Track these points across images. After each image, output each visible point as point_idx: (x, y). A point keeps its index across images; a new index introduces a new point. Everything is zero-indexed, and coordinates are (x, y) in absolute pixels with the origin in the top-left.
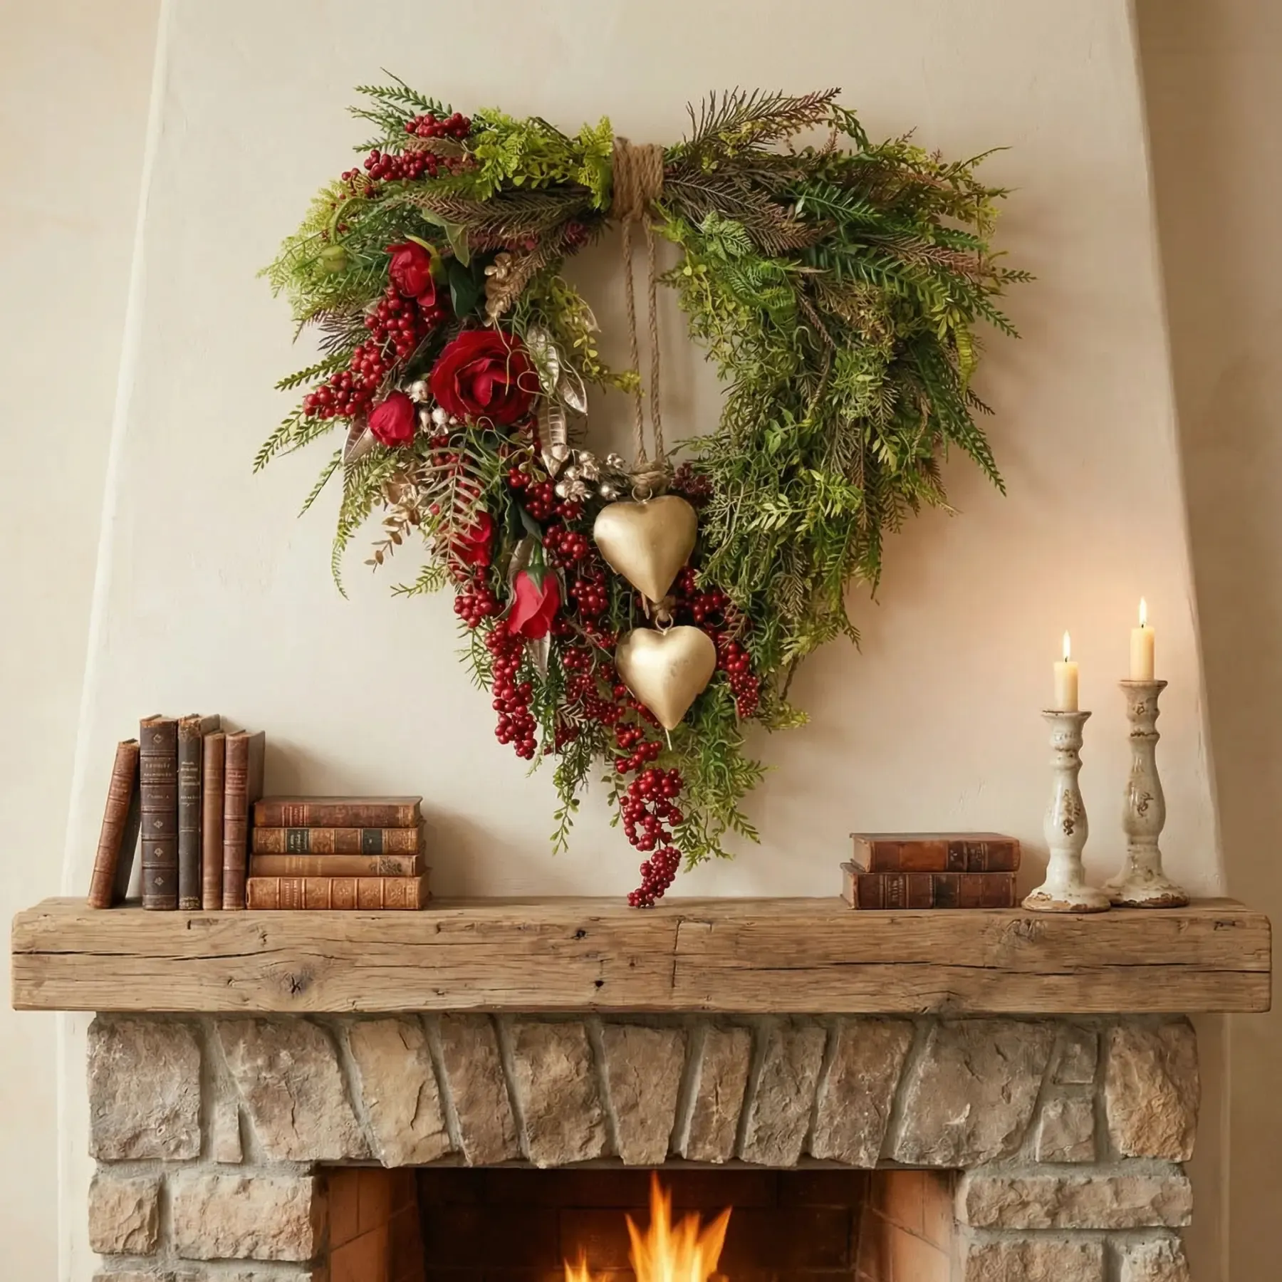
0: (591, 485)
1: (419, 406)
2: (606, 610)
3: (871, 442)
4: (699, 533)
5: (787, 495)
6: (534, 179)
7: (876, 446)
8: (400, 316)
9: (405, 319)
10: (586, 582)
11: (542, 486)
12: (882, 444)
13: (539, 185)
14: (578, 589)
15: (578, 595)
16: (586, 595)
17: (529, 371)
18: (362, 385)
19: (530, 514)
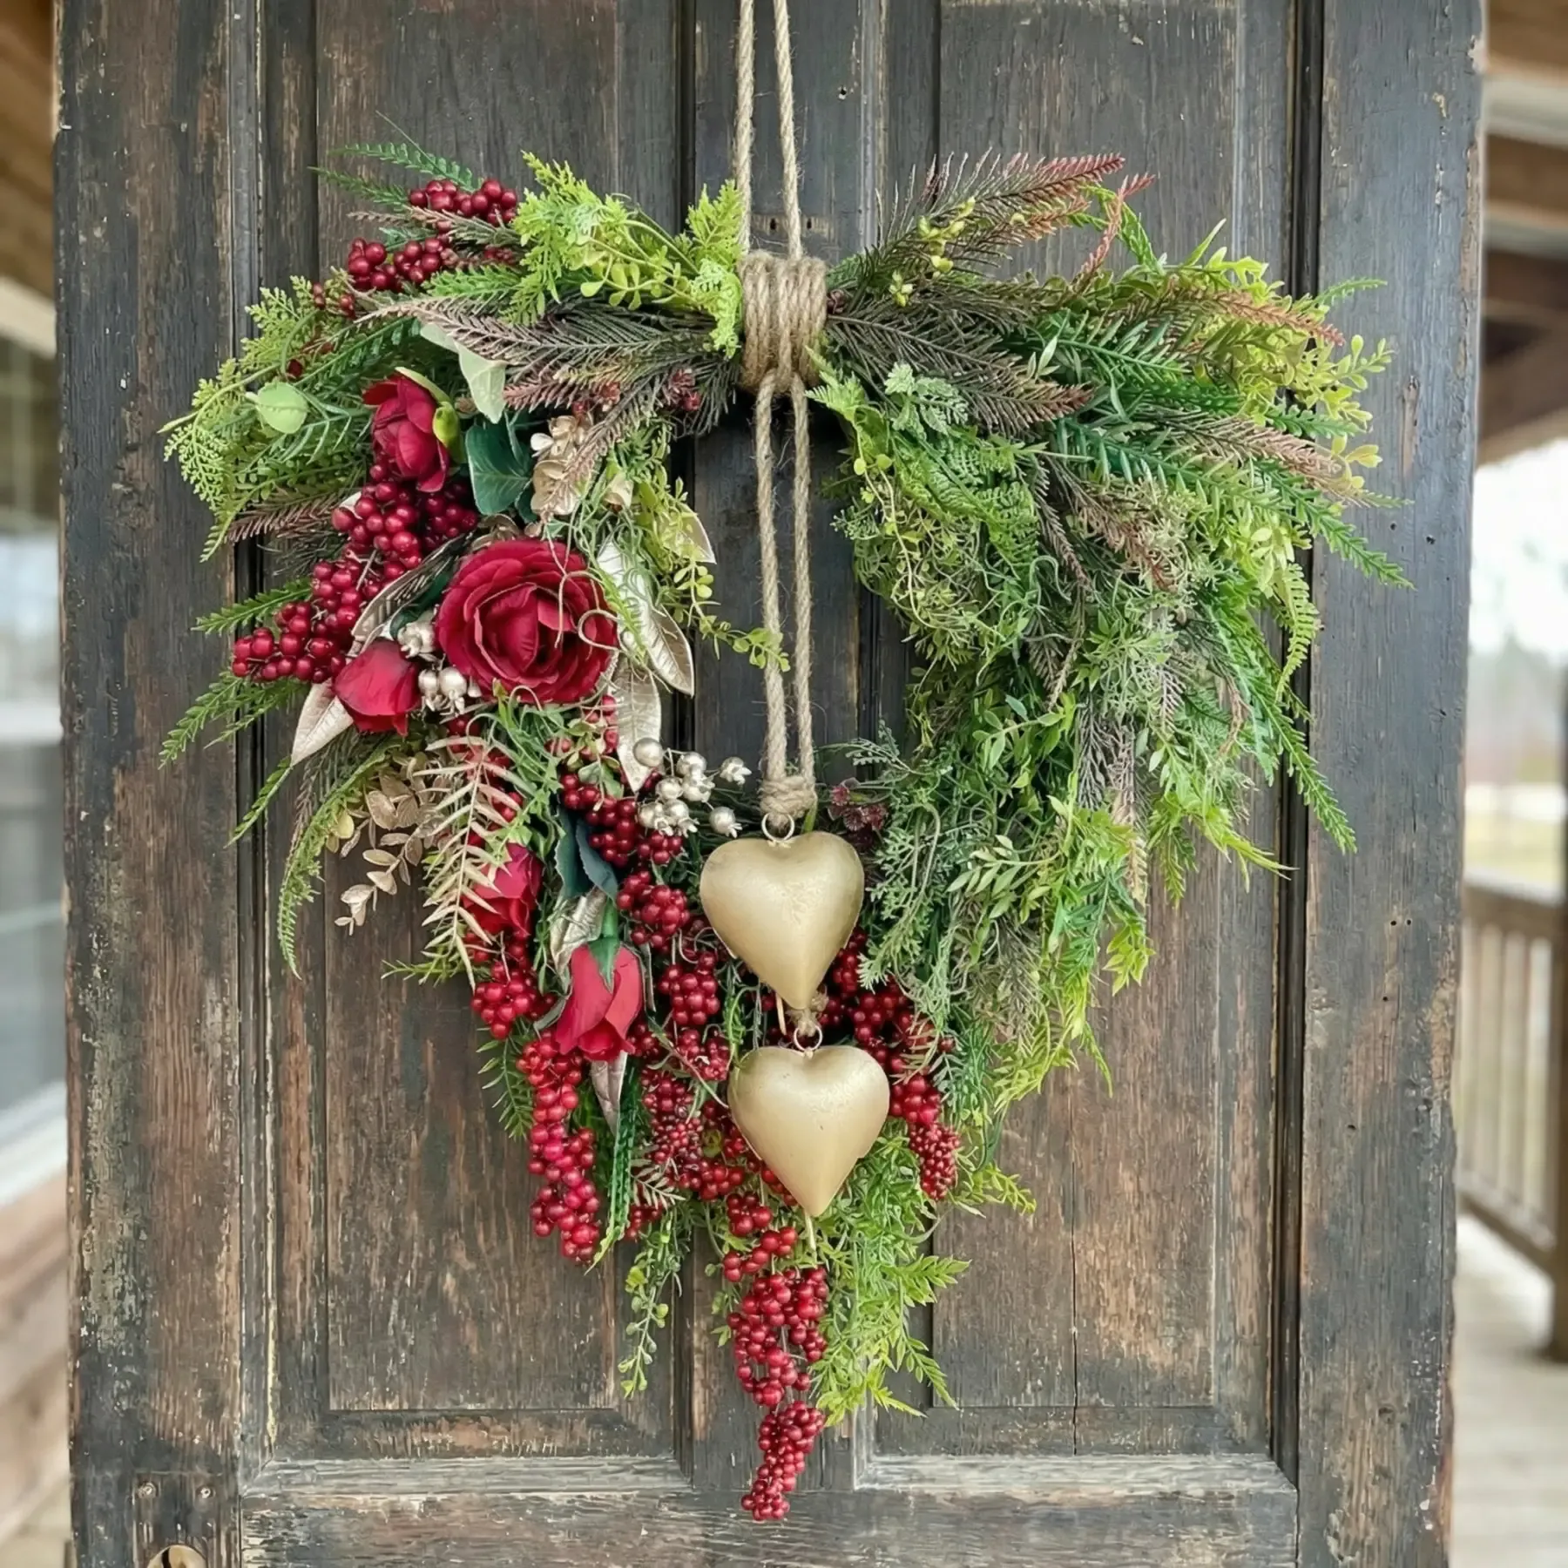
0: (698, 809)
1: (419, 664)
2: (717, 1017)
3: (1146, 756)
4: (867, 894)
5: (1010, 836)
6: (616, 290)
7: (1155, 759)
8: (391, 511)
9: (401, 518)
10: (685, 968)
11: (618, 807)
12: (1167, 756)
13: (624, 303)
14: (672, 981)
15: (675, 993)
16: (686, 991)
17: (599, 611)
18: (329, 627)
19: (599, 851)
